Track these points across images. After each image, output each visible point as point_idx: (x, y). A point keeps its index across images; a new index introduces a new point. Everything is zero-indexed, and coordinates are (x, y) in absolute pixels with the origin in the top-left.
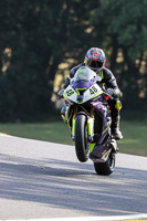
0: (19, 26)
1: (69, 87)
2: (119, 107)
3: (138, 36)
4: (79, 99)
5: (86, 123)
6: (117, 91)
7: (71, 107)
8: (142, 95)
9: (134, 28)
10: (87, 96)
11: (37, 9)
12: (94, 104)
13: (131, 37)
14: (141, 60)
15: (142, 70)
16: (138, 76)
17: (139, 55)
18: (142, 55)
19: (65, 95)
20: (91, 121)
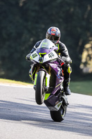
0: (61, 20)
2: (70, 71)
4: (40, 60)
7: (35, 66)
10: (46, 58)
11: (72, 10)
12: (51, 65)
20: (48, 76)
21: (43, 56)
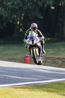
1: (28, 39)
2: (44, 43)
6: (43, 37)
19: (27, 42)
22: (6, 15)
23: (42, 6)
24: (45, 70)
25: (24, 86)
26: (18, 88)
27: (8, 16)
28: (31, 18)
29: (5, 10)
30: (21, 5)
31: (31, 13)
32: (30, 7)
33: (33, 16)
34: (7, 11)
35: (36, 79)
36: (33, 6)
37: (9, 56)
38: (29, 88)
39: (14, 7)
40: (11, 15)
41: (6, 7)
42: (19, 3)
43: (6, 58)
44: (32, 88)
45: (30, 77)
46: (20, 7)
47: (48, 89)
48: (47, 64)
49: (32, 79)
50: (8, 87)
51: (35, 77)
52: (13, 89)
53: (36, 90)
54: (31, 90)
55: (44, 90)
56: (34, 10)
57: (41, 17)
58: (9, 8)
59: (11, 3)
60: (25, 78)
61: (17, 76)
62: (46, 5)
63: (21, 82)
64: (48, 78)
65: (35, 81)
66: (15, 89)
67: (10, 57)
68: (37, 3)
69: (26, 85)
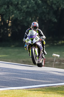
3: (7, 10)
4: (32, 42)
5: (35, 51)
8: (9, 35)
9: (6, 7)
10: (35, 41)
13: (4, 10)
14: (9, 20)
15: (10, 25)
16: (8, 27)
17: (8, 18)
18: (9, 18)
20: (36, 50)
21: (32, 40)
22: (21, 18)
23: (56, 9)
24: (59, 72)
25: (38, 89)
26: (33, 90)
27: (23, 19)
28: (46, 21)
29: (19, 13)
30: (36, 8)
31: (45, 16)
32: (45, 10)
33: (47, 19)
34: (22, 14)
35: (50, 82)
36: (48, 9)
37: (24, 58)
38: (43, 91)
39: (29, 10)
40: (26, 18)
41: (21, 10)
42: (34, 6)
43: (21, 60)
44: (46, 90)
45: (44, 80)
46: (35, 10)
47: (62, 92)
48: (61, 66)
49: (46, 81)
50: (23, 89)
51: (49, 80)
52: (28, 92)
53: (50, 92)
54: (45, 92)
55: (58, 93)
56: (48, 14)
57: (56, 20)
58: (24, 11)
59: (26, 6)
60: (39, 81)
61: (32, 78)
62: (60, 9)
63: (36, 85)
64: (62, 81)
65: (49, 83)
66: (30, 91)
67: (25, 60)
68: (52, 7)
69: (40, 87)
